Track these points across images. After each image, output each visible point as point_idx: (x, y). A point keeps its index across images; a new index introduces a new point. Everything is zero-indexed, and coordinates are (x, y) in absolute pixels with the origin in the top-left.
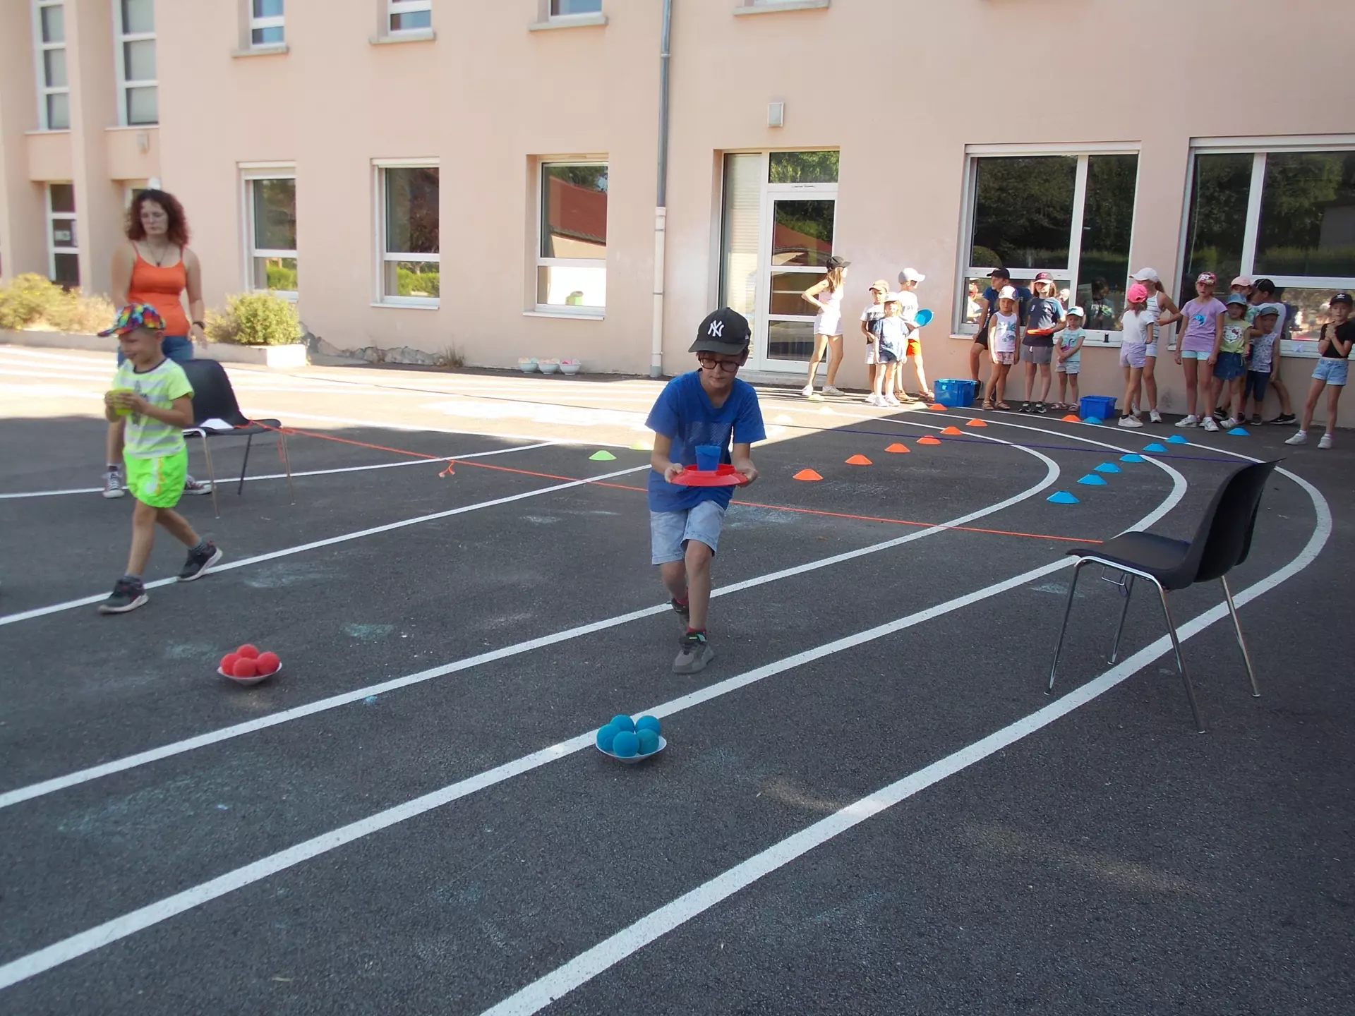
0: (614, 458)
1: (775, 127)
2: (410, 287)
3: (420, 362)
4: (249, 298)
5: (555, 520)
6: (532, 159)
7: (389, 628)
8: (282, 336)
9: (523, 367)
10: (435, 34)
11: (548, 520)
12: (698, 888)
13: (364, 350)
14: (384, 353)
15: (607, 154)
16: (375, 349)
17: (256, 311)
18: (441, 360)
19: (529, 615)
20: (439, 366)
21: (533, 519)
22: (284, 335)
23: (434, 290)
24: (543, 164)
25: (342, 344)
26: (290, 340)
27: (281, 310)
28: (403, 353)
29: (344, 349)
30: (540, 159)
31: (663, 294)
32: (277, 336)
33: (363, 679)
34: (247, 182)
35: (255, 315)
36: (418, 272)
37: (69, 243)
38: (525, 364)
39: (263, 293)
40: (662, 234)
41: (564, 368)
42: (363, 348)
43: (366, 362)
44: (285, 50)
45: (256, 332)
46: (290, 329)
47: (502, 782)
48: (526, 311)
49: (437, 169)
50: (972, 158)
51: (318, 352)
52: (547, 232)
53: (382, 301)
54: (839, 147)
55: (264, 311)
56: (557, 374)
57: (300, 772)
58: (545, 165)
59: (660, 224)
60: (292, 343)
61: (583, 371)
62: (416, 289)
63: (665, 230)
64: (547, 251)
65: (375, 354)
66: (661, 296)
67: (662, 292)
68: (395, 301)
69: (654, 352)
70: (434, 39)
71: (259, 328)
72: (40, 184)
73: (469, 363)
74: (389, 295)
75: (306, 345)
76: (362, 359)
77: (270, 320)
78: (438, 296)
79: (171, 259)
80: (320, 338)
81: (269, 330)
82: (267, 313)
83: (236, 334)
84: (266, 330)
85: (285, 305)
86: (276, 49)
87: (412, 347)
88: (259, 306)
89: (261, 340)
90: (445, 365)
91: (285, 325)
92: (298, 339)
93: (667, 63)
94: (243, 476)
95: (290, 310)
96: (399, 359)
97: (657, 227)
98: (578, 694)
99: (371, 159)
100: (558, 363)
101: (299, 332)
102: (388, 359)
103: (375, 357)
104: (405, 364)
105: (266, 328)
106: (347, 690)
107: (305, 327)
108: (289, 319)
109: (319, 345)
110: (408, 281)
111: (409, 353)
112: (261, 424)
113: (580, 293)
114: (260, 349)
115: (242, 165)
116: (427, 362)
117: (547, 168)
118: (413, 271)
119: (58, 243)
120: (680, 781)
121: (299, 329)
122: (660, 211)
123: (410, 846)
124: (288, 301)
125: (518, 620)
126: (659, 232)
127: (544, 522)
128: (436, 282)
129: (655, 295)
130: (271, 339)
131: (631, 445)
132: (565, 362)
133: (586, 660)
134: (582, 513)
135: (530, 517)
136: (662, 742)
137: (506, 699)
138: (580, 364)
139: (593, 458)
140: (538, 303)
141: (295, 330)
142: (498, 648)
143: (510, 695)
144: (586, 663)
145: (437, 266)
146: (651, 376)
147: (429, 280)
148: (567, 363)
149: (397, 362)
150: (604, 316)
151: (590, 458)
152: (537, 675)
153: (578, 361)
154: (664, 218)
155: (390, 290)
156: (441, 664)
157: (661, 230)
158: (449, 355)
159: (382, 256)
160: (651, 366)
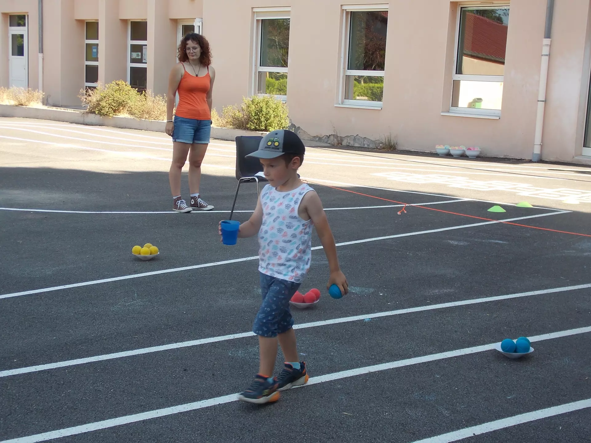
0: (505, 211)
2: (357, 93)
3: (366, 146)
4: (257, 100)
5: (466, 243)
6: (454, 5)
7: (372, 290)
8: (276, 125)
9: (439, 151)
11: (461, 244)
12: (549, 408)
13: (329, 137)
14: (342, 139)
16: (335, 136)
17: (261, 108)
18: (381, 145)
19: (452, 290)
20: (379, 149)
21: (451, 242)
23: (377, 96)
24: (461, 8)
25: (313, 132)
27: (277, 108)
28: (355, 139)
29: (315, 135)
30: (460, 5)
31: (545, 101)
32: (274, 125)
33: (362, 311)
34: (258, 21)
35: (261, 111)
36: (362, 82)
37: (140, 61)
38: (440, 149)
39: (267, 96)
40: (547, 58)
41: (468, 153)
42: (328, 135)
43: (329, 145)
45: (261, 122)
46: (282, 121)
47: (443, 359)
48: (443, 112)
49: (387, 12)
52: (460, 55)
53: (343, 103)
56: (463, 156)
57: (337, 345)
58: (463, 9)
59: (546, 51)
61: (482, 155)
62: (360, 94)
63: (549, 55)
64: (459, 71)
65: (335, 140)
66: (544, 103)
67: (544, 100)
68: (350, 103)
69: (536, 143)
71: (263, 119)
72: (125, 21)
73: (400, 148)
74: (347, 99)
76: (326, 142)
77: (270, 114)
78: (380, 100)
79: (203, 72)
80: (299, 128)
82: (268, 109)
83: (247, 123)
84: (267, 121)
85: (280, 105)
87: (362, 135)
88: (263, 105)
89: (263, 128)
90: (384, 148)
91: (279, 118)
95: (283, 108)
96: (352, 143)
97: (544, 53)
98: (484, 328)
99: (342, 5)
100: (465, 149)
102: (344, 143)
104: (356, 147)
106: (354, 315)
107: (290, 121)
108: (282, 114)
110: (356, 89)
111: (359, 139)
113: (480, 100)
114: (262, 134)
115: (255, 10)
116: (371, 146)
117: (465, 11)
118: (359, 82)
119: (133, 61)
120: (541, 369)
121: (288, 121)
122: (547, 41)
123: (398, 378)
124: (282, 102)
125: (446, 292)
126: (545, 57)
127: (459, 244)
128: (377, 90)
129: (539, 102)
130: (270, 127)
131: (516, 204)
132: (469, 149)
133: (488, 313)
134: (483, 241)
135: (450, 241)
136: (532, 350)
137: (442, 326)
138: (480, 150)
139: (490, 210)
140: (452, 106)
141: (285, 122)
142: (435, 304)
143: (444, 325)
144: (488, 314)
145: (379, 80)
146: (532, 160)
147: (371, 89)
148: (470, 149)
149: (350, 145)
150: (500, 116)
151: (488, 210)
152: (459, 318)
153: (479, 148)
154: (549, 46)
155: (347, 96)
156: (403, 308)
157: (546, 55)
158: (387, 142)
159: (344, 72)
160: (533, 153)
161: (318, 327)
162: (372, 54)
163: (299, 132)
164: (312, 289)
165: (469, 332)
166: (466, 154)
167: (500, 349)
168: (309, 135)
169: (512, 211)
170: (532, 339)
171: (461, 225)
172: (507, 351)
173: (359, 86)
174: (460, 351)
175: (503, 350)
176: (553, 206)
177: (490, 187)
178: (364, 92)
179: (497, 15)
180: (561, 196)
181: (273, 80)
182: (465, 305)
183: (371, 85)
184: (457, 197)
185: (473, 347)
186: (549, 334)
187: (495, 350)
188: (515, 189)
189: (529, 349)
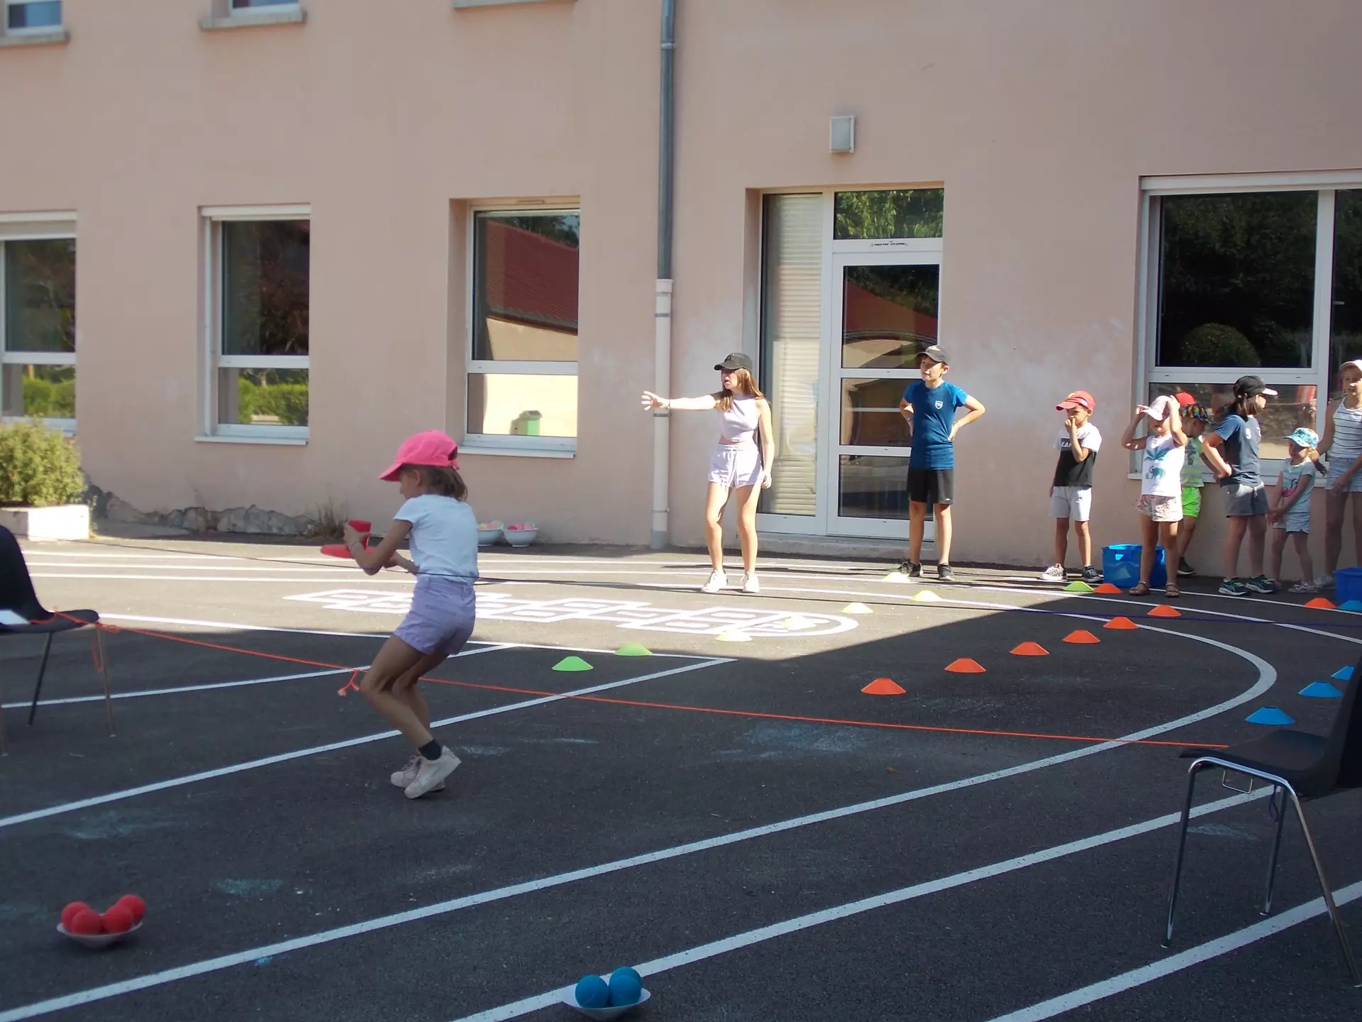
0: (589, 667)
1: (842, 154)
2: (252, 408)
3: (275, 531)
5: (502, 750)
6: (459, 206)
7: (277, 883)
8: (51, 490)
10: (305, 15)
11: (492, 752)
13: (183, 513)
14: (216, 517)
15: (579, 196)
16: (200, 511)
17: (12, 450)
18: (310, 527)
19: (468, 867)
20: (307, 537)
22: (56, 490)
23: (296, 413)
24: (476, 213)
25: (145, 502)
26: (64, 498)
27: (52, 449)
28: (247, 516)
29: (151, 510)
30: (471, 206)
32: (45, 491)
35: (10, 458)
36: (264, 383)
39: (24, 422)
40: (666, 321)
41: (510, 536)
42: (182, 508)
43: (184, 532)
44: (62, 38)
45: (12, 485)
46: (67, 480)
49: (307, 222)
50: (1153, 199)
51: (106, 517)
52: (482, 312)
53: (214, 433)
54: (942, 183)
55: (25, 452)
58: (480, 215)
59: (663, 305)
60: (67, 502)
61: (542, 540)
62: (261, 410)
63: (672, 315)
64: (482, 350)
65: (200, 519)
66: (666, 419)
68: (233, 432)
69: (656, 508)
70: (303, 20)
71: (16, 478)
74: (227, 422)
75: (91, 506)
76: (180, 526)
77: (33, 466)
78: (303, 422)
80: (110, 495)
81: (32, 483)
82: (30, 454)
84: (27, 481)
85: (59, 442)
86: (49, 36)
87: (263, 506)
88: (16, 444)
89: (18, 499)
90: (316, 534)
91: (58, 473)
92: (78, 496)
93: (670, 59)
94: (36, 699)
95: (66, 449)
96: (241, 525)
97: (659, 311)
98: (539, 952)
99: (200, 208)
100: (501, 528)
101: (79, 485)
102: (223, 526)
103: (200, 523)
104: (251, 534)
105: (27, 479)
107: (87, 479)
108: (64, 464)
109: (108, 507)
110: (248, 398)
111: (257, 516)
112: (70, 617)
113: (535, 415)
114: (16, 513)
116: (287, 530)
117: (483, 219)
118: (257, 383)
121: (80, 480)
122: (663, 285)
124: (63, 435)
125: (454, 873)
126: (661, 318)
127: (487, 753)
128: (299, 400)
129: (656, 418)
130: (35, 497)
131: (616, 649)
132: (513, 528)
133: (548, 916)
134: (542, 742)
135: (465, 748)
136: (646, 994)
137: (443, 958)
138: (535, 529)
139: (557, 667)
140: (468, 433)
141: (73, 482)
142: (429, 904)
143: (448, 955)
144: (549, 918)
145: (300, 376)
146: (652, 547)
147: (286, 396)
148: (516, 529)
149: (237, 530)
150: (574, 451)
151: (554, 668)
152: (482, 932)
153: (534, 525)
154: (670, 295)
155: (225, 415)
156: (353, 921)
157: (665, 315)
158: (323, 519)
159: (215, 360)
160: (652, 530)
161: (139, 991)
162: (284, 317)
163: (112, 506)
164: (125, 897)
165: (505, 967)
166: (505, 539)
167: (573, 1002)
168: (135, 509)
169: (606, 666)
170: (644, 969)
171: (492, 707)
172: (590, 1005)
173: (257, 392)
174: (483, 1017)
175: (581, 1005)
176: (698, 648)
177: (558, 613)
178: (269, 405)
179: (566, 228)
180: (712, 625)
181: (45, 384)
182: (498, 899)
183: (286, 387)
184: (484, 641)
185: (514, 1003)
186: (684, 953)
187: (563, 1006)
188: (613, 614)
189: (638, 994)
